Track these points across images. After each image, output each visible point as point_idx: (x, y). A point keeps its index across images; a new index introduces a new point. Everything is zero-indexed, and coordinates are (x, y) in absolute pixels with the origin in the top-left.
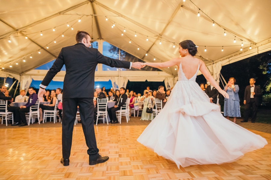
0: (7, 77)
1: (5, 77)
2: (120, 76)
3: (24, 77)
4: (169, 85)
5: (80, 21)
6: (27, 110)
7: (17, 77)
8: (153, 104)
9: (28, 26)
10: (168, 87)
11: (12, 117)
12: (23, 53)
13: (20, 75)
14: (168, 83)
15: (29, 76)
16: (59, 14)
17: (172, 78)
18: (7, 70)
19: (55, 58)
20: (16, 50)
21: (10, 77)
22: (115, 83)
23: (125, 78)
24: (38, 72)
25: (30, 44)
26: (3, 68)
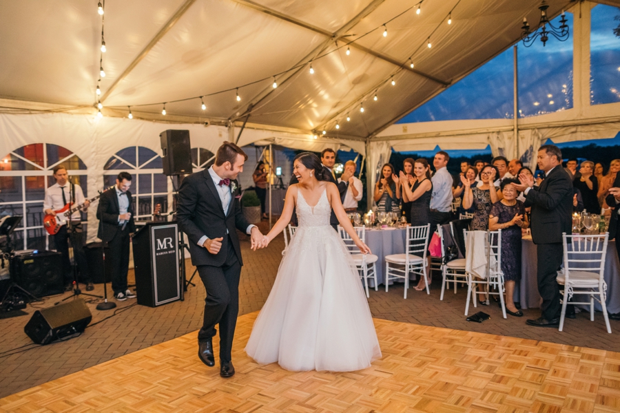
0: (338, 149)
3: (373, 144)
7: (359, 147)
12: (359, 89)
13: (366, 142)
15: (385, 142)
18: (332, 134)
19: (443, 87)
20: (342, 85)
21: (343, 149)
24: (405, 130)
25: (372, 62)
26: (324, 133)
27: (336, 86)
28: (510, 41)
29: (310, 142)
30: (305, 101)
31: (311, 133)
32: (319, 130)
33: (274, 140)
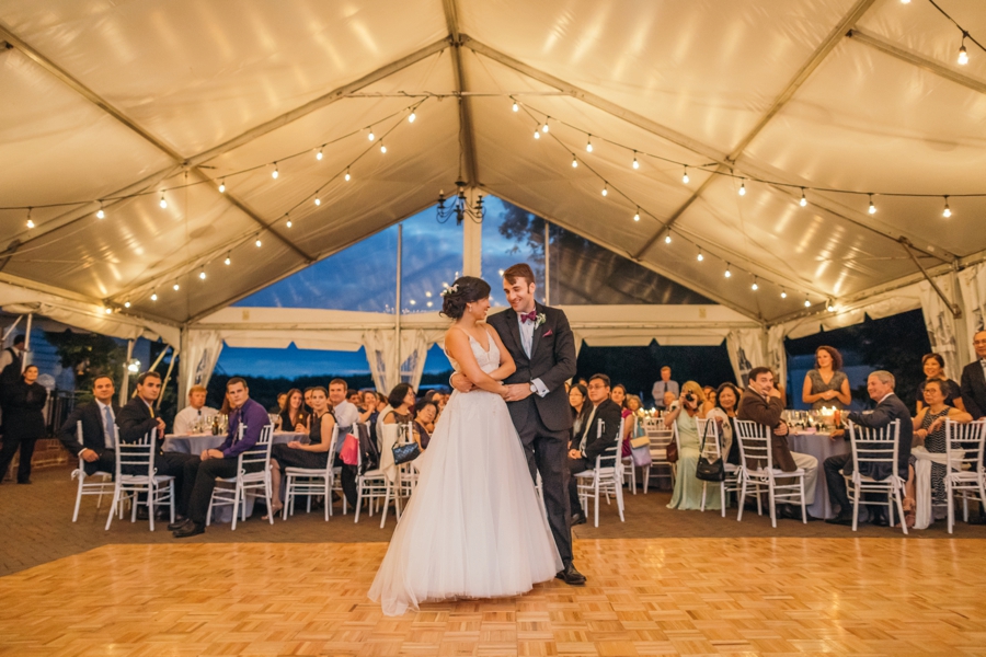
0: (139, 335)
1: (132, 336)
3: (193, 334)
4: (748, 357)
5: (412, 118)
7: (170, 335)
8: (724, 440)
9: (225, 144)
10: (741, 368)
11: (168, 494)
12: (197, 246)
13: (181, 330)
14: (741, 352)
15: (213, 332)
16: (335, 96)
17: (757, 333)
18: (141, 310)
19: (305, 263)
20: (175, 237)
21: (148, 336)
24: (246, 316)
25: (225, 211)
26: (128, 305)
27: (160, 238)
28: (394, 217)
29: (97, 318)
30: (99, 256)
31: (101, 303)
32: (116, 300)
33: (38, 307)
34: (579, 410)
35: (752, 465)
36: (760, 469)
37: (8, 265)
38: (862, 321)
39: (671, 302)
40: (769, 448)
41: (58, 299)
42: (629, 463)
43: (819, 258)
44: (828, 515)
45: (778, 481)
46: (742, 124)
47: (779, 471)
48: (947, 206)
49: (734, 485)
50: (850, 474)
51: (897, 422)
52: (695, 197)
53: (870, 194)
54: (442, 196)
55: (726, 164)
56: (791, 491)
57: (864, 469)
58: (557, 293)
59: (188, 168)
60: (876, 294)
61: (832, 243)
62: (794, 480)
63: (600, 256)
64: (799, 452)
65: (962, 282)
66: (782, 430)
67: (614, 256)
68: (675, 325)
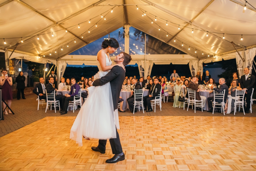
0: (47, 62)
1: (45, 63)
2: (146, 60)
3: (59, 61)
4: (194, 67)
5: (112, 11)
6: (71, 99)
7: (54, 62)
8: (185, 92)
9: (66, 18)
10: (192, 70)
12: (60, 42)
13: (57, 61)
14: (192, 66)
15: (64, 61)
16: (93, 6)
17: (196, 61)
18: (47, 57)
19: (86, 44)
20: (55, 40)
21: (49, 63)
22: (141, 66)
23: (150, 61)
24: (72, 57)
26: (44, 56)
27: (51, 40)
29: (37, 59)
30: (37, 45)
31: (38, 56)
32: (41, 55)
33: (23, 57)
34: (151, 85)
35: (191, 99)
36: (193, 100)
37: (16, 48)
38: (222, 60)
39: (176, 53)
40: (195, 95)
41: (28, 55)
42: (163, 95)
43: (212, 45)
44: (208, 110)
45: (196, 102)
46: (193, 14)
47: (197, 100)
48: (242, 37)
49: (187, 103)
50: (213, 101)
51: (225, 90)
52: (182, 30)
53: (224, 34)
54: (119, 31)
55: (189, 23)
56: (200, 105)
57: (216, 100)
58: (148, 49)
59: (58, 24)
60: (225, 54)
61: (215, 42)
62: (201, 102)
63: (159, 41)
64: (202, 96)
65: (246, 53)
66: (198, 91)
67: (162, 42)
68: (176, 59)
